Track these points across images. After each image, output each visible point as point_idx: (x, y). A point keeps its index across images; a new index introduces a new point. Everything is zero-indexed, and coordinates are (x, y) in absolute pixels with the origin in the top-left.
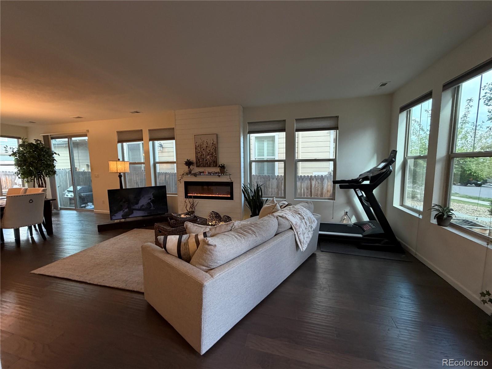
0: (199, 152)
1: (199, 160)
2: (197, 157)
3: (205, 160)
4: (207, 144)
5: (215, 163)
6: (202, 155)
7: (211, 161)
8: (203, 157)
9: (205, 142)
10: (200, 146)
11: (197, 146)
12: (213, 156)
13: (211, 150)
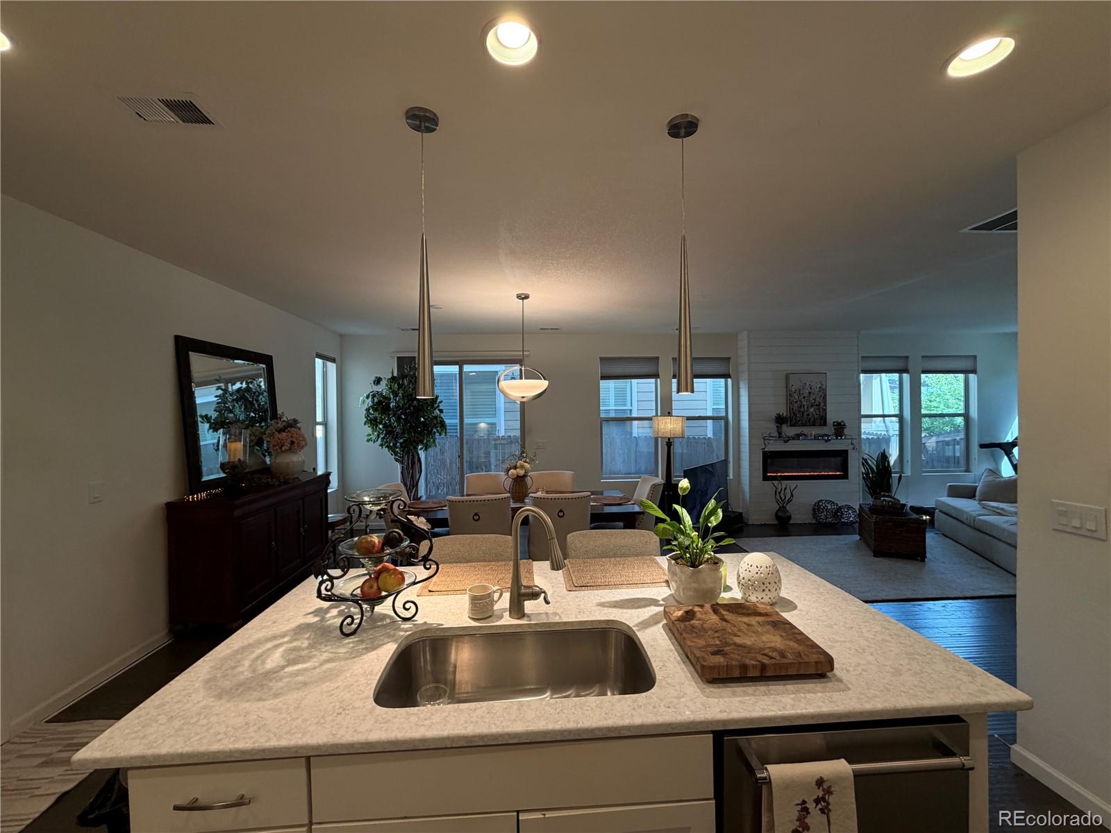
0: (796, 402)
1: (795, 414)
2: (793, 409)
3: (806, 414)
4: (811, 388)
5: (823, 421)
6: (801, 406)
7: (816, 416)
8: (802, 409)
9: (808, 385)
10: (799, 392)
11: (794, 391)
12: (819, 409)
13: (818, 399)
